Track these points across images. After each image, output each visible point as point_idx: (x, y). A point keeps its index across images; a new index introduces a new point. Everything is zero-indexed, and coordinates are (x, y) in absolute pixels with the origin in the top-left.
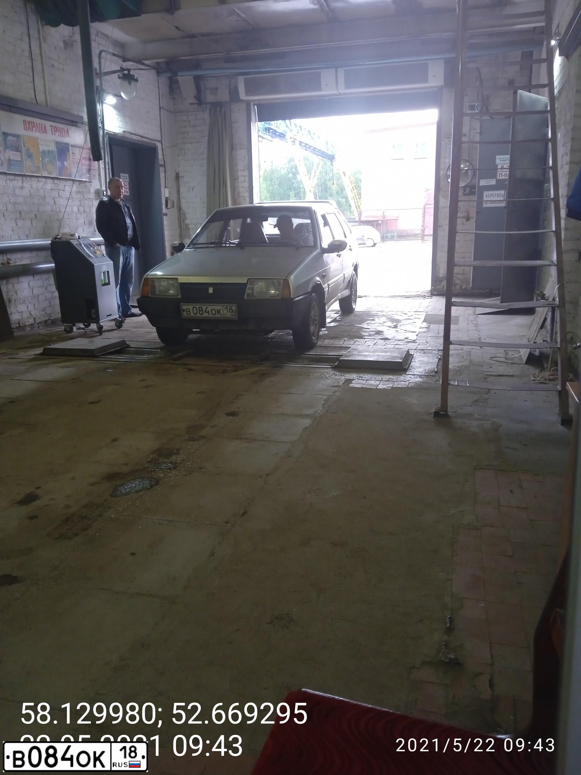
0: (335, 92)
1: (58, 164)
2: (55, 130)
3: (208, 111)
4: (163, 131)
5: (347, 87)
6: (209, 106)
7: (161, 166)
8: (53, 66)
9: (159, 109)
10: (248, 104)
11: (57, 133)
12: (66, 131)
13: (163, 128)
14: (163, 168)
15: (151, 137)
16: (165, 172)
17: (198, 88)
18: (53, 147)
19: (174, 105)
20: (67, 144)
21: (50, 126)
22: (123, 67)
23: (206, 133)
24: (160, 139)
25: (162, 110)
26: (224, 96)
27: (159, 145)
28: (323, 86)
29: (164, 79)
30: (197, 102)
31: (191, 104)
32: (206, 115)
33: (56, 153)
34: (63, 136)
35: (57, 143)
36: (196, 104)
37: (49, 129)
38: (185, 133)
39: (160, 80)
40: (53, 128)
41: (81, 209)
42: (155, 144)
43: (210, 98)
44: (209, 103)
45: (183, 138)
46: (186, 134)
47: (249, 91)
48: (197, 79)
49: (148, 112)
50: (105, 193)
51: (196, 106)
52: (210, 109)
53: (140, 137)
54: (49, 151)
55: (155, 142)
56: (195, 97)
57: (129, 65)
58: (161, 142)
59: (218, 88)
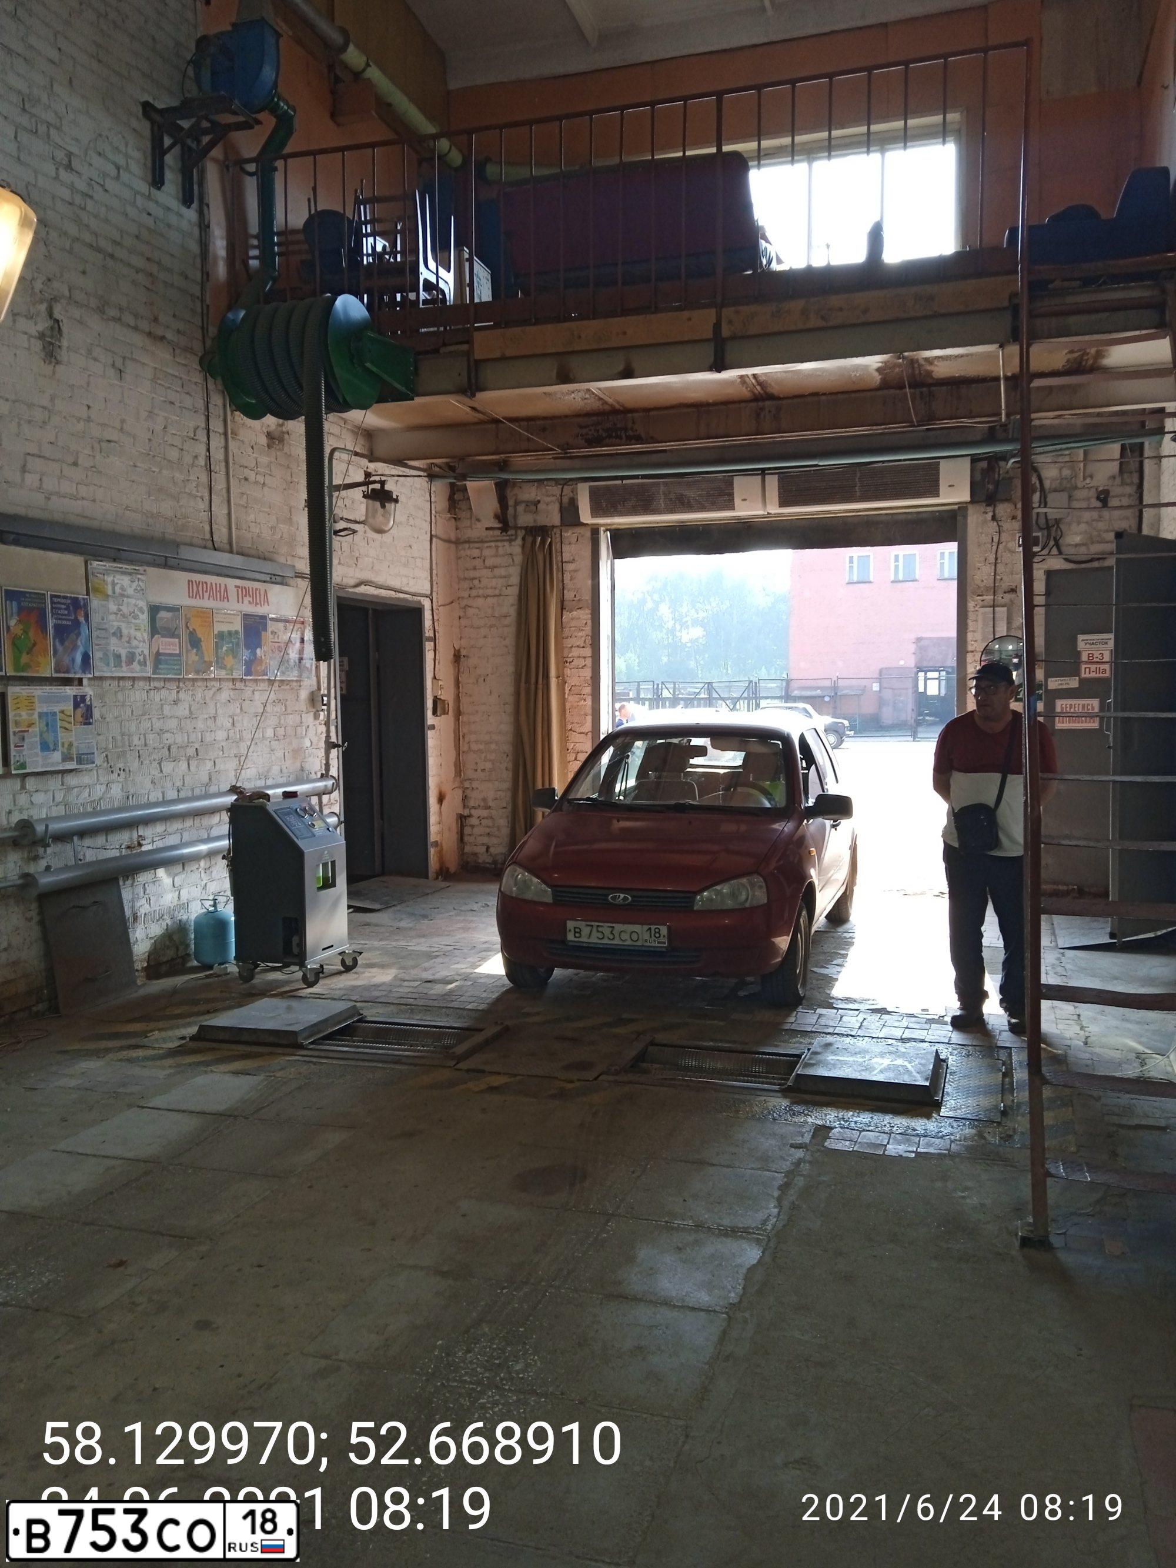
0: (761, 512)
1: (245, 654)
2: (244, 593)
3: (519, 541)
4: (434, 578)
5: (783, 503)
6: (521, 533)
7: (429, 639)
8: (246, 479)
9: (429, 539)
10: (595, 531)
11: (246, 600)
12: (262, 593)
13: (434, 572)
14: (432, 644)
15: (412, 590)
16: (435, 651)
17: (502, 500)
18: (237, 626)
19: (457, 529)
20: (264, 618)
21: (236, 587)
22: (369, 470)
23: (515, 580)
24: (429, 592)
25: (434, 540)
26: (552, 516)
27: (426, 603)
28: (737, 501)
29: (440, 487)
30: (500, 525)
31: (487, 529)
32: (516, 548)
33: (241, 635)
34: (257, 604)
35: (246, 617)
36: (499, 529)
37: (232, 592)
38: (475, 578)
39: (433, 489)
40: (240, 590)
41: (281, 732)
42: (420, 602)
43: (525, 519)
44: (521, 528)
45: (471, 588)
46: (476, 582)
47: (596, 511)
48: (502, 488)
49: (410, 547)
50: (325, 699)
51: (498, 532)
52: (524, 539)
53: (393, 593)
54: (230, 633)
55: (419, 598)
56: (496, 517)
57: (379, 468)
58: (430, 597)
59: (539, 502)
